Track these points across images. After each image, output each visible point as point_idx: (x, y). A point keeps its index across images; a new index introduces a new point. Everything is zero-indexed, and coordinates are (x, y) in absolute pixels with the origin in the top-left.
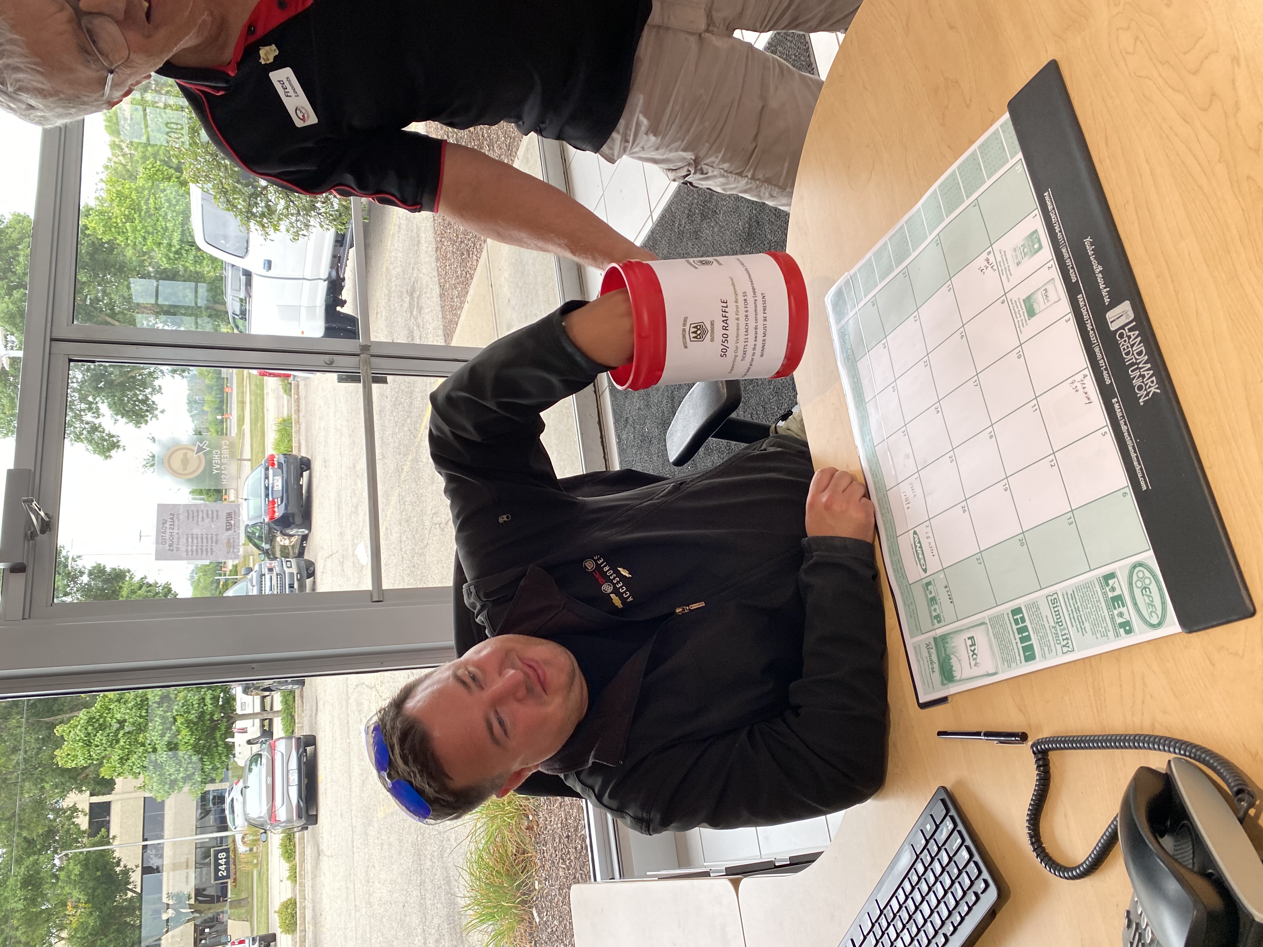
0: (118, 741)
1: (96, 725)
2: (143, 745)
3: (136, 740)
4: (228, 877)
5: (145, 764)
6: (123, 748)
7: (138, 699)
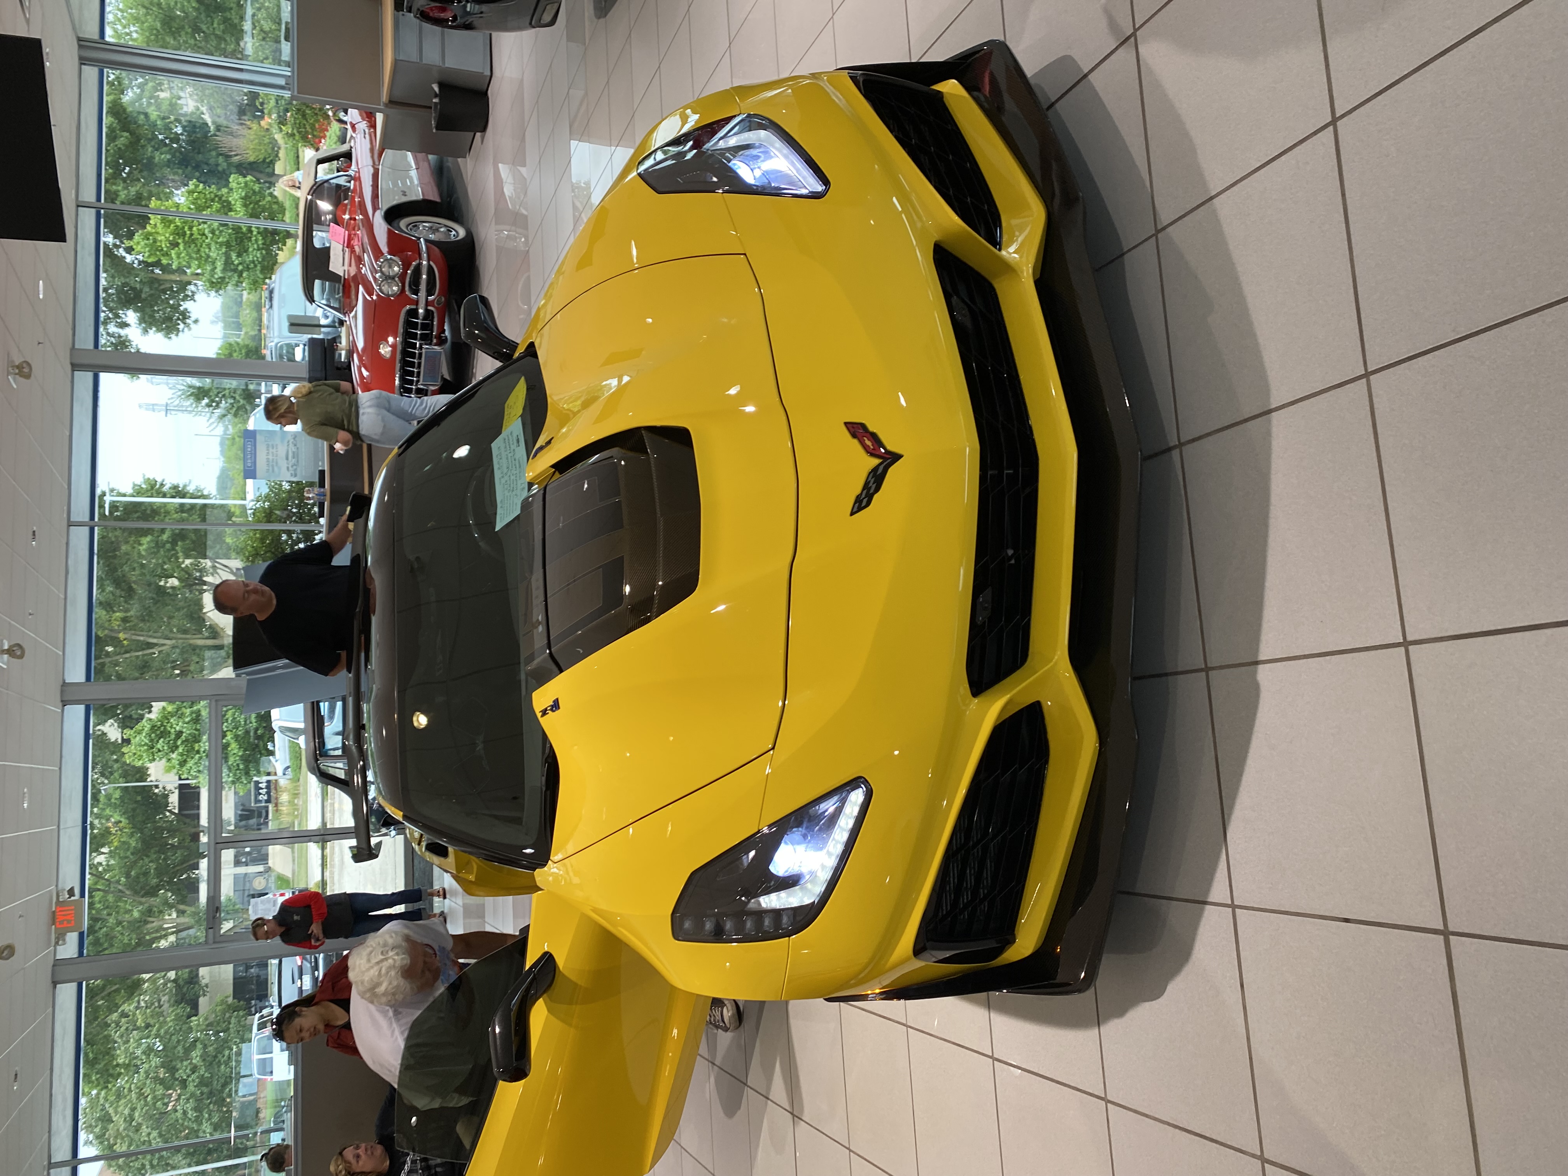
0: (177, 747)
1: (158, 732)
2: (198, 752)
3: (193, 748)
4: (268, 801)
5: (201, 768)
6: (182, 755)
7: (194, 715)
